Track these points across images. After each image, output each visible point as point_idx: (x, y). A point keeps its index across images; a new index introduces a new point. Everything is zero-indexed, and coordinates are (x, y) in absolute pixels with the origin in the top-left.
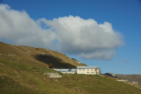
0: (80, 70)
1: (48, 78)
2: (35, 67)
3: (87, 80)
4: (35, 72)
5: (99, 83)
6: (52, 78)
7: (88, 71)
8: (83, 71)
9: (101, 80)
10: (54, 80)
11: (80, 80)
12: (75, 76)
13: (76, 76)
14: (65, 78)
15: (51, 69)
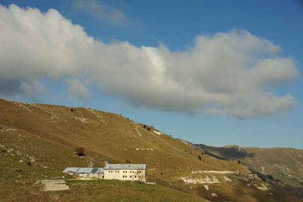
0: (109, 172)
1: (41, 192)
2: (21, 169)
3: (117, 194)
4: (18, 179)
5: (137, 199)
6: (48, 192)
7: (125, 174)
8: (116, 173)
9: (143, 192)
10: (51, 196)
11: (103, 193)
12: (95, 186)
13: (97, 185)
14: (75, 190)
15: (81, 157)
